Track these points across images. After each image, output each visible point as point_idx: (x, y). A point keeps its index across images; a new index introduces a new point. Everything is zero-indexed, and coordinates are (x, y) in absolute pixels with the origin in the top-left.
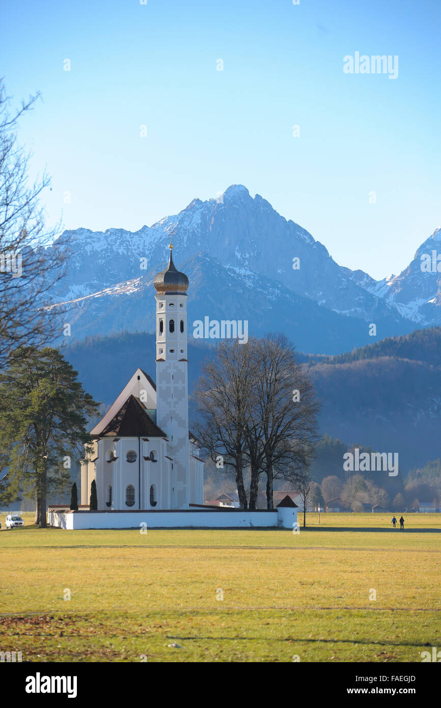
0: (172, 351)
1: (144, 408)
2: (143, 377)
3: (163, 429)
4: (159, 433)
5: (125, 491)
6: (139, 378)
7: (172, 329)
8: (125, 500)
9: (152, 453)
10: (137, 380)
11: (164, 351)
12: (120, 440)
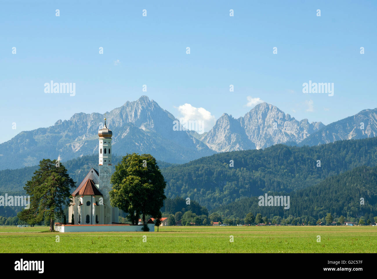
0: (105, 161)
1: (93, 184)
2: (94, 171)
3: (101, 193)
5: (86, 217)
6: (92, 172)
7: (105, 152)
8: (86, 221)
9: (97, 202)
10: (91, 173)
11: (102, 161)
12: (84, 197)
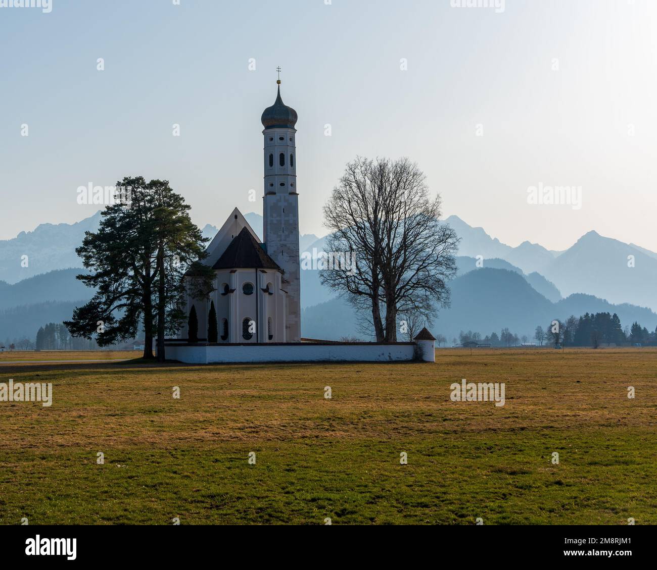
0: (282, 184)
2: (240, 216)
4: (274, 266)
5: (241, 324)
7: (281, 161)
8: (241, 333)
9: (267, 286)
10: (235, 219)
11: (274, 183)
12: (236, 273)
